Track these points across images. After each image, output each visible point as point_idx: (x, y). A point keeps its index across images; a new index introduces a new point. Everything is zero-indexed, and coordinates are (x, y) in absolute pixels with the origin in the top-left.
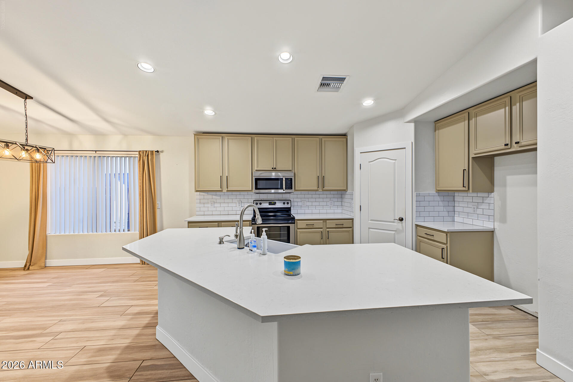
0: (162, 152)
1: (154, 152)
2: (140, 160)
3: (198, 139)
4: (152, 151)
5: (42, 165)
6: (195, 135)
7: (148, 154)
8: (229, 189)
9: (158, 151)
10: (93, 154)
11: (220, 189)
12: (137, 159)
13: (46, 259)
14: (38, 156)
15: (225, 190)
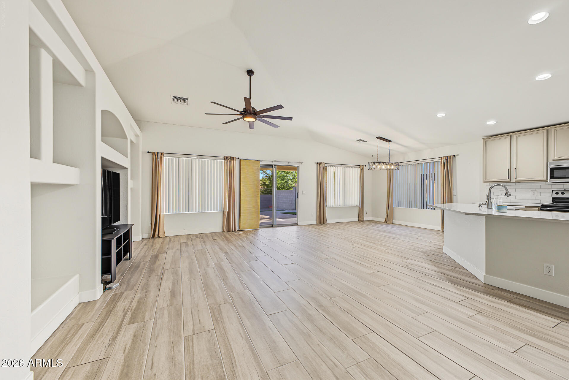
0: (458, 155)
1: (452, 157)
2: (442, 163)
3: (486, 142)
4: (450, 156)
5: (392, 171)
6: (483, 139)
7: (447, 158)
8: (517, 180)
9: (454, 156)
10: (415, 163)
11: (508, 180)
12: (440, 163)
13: (393, 220)
14: (393, 167)
15: (513, 180)
